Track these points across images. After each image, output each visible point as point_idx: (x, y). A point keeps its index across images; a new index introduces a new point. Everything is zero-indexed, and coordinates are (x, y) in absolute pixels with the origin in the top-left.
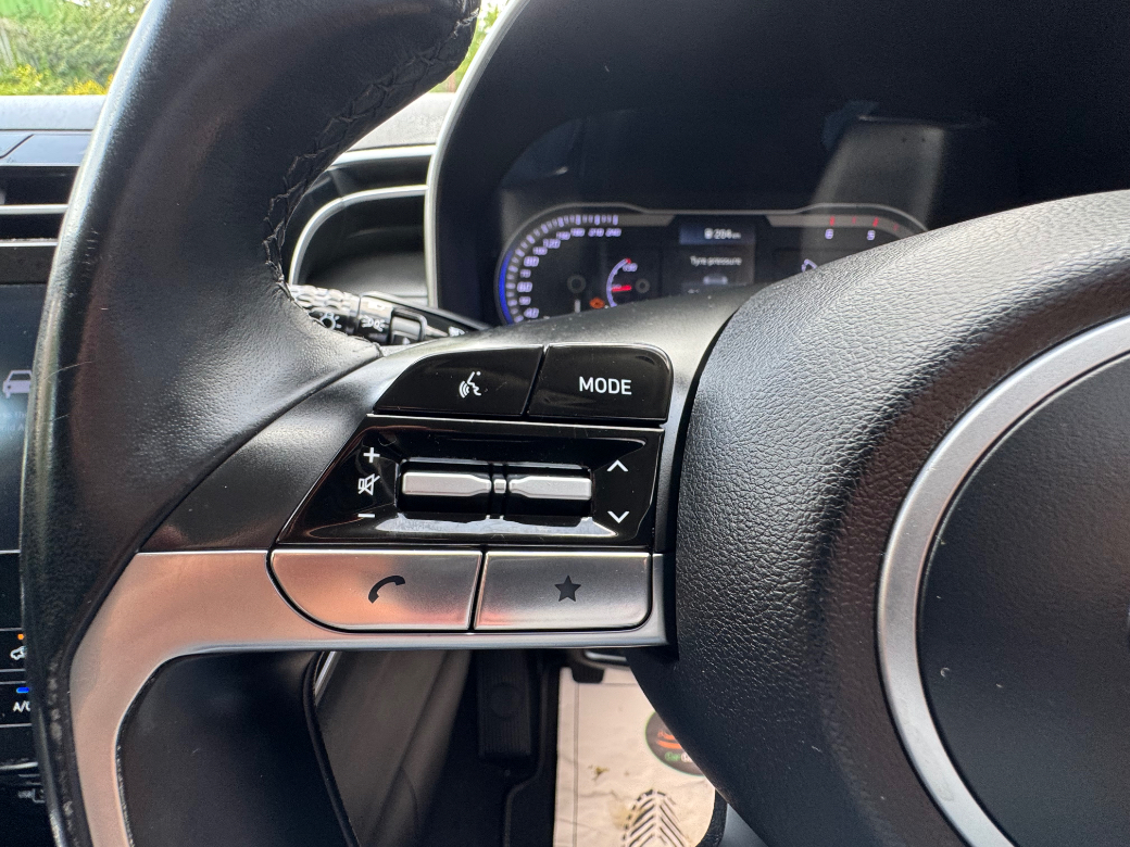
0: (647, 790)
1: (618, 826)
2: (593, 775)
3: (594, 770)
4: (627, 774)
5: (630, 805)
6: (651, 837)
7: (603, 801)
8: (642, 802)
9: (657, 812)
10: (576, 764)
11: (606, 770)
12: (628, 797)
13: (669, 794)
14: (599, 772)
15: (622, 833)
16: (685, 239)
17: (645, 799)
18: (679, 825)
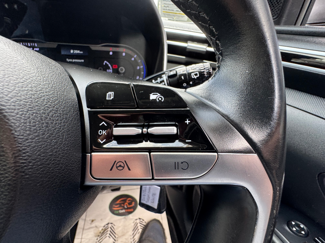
0: (107, 223)
1: (96, 236)
2: (90, 222)
3: (91, 221)
4: (101, 220)
5: (100, 229)
6: (106, 237)
7: (92, 230)
8: (105, 227)
9: (109, 229)
10: (85, 220)
11: (95, 220)
12: (100, 227)
13: (114, 223)
14: (92, 221)
15: (96, 238)
16: (63, 52)
17: (106, 226)
18: (115, 232)
